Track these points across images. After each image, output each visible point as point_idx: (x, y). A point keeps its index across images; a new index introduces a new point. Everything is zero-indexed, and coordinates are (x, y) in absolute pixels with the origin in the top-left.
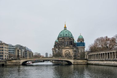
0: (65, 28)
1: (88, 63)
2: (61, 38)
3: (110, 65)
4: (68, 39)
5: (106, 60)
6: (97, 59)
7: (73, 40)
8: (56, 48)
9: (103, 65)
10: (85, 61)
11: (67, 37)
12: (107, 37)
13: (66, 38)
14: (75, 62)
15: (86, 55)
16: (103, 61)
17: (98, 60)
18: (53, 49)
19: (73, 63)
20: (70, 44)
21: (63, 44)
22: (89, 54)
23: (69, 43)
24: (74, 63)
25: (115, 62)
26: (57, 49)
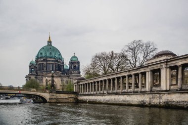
0: (50, 42)
1: (78, 100)
2: (41, 58)
3: (116, 102)
4: (53, 61)
5: (109, 94)
6: (92, 93)
7: (63, 63)
8: (32, 75)
9: (104, 104)
10: (73, 96)
11: (51, 58)
12: (112, 52)
13: (49, 59)
14: (53, 97)
15: (76, 86)
16: (103, 94)
17: (95, 93)
18: (26, 77)
19: (48, 100)
20: (57, 69)
21: (45, 69)
22: (81, 83)
23: (56, 67)
24: (50, 99)
25: (125, 96)
26: (33, 77)
